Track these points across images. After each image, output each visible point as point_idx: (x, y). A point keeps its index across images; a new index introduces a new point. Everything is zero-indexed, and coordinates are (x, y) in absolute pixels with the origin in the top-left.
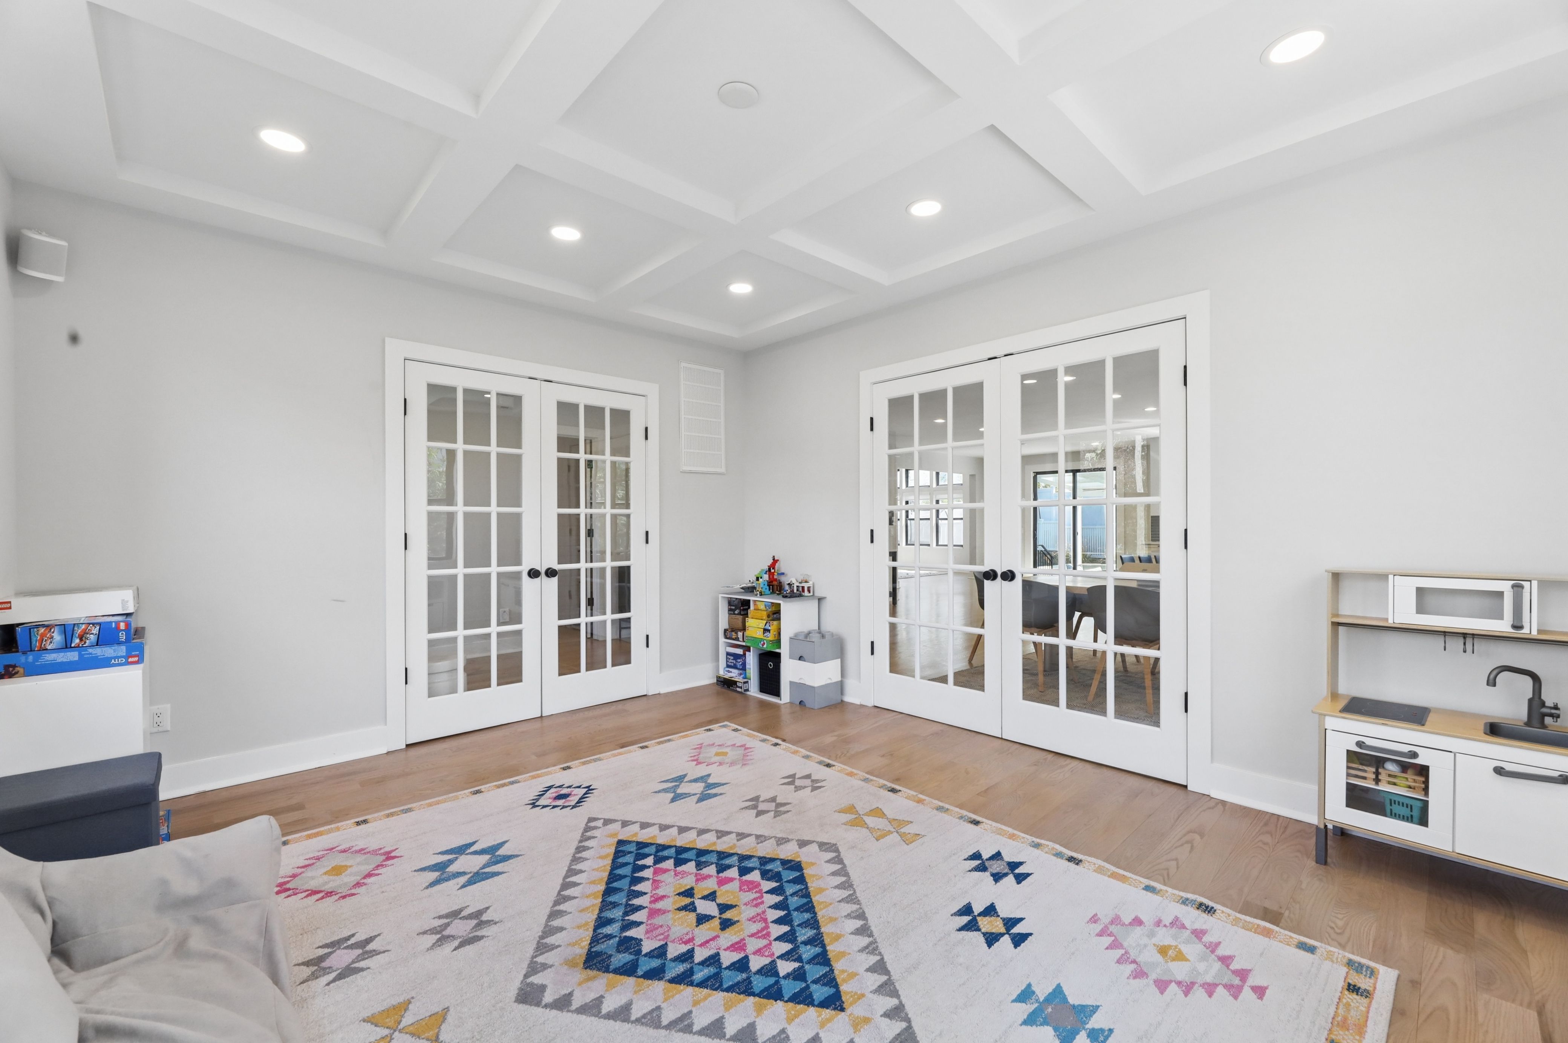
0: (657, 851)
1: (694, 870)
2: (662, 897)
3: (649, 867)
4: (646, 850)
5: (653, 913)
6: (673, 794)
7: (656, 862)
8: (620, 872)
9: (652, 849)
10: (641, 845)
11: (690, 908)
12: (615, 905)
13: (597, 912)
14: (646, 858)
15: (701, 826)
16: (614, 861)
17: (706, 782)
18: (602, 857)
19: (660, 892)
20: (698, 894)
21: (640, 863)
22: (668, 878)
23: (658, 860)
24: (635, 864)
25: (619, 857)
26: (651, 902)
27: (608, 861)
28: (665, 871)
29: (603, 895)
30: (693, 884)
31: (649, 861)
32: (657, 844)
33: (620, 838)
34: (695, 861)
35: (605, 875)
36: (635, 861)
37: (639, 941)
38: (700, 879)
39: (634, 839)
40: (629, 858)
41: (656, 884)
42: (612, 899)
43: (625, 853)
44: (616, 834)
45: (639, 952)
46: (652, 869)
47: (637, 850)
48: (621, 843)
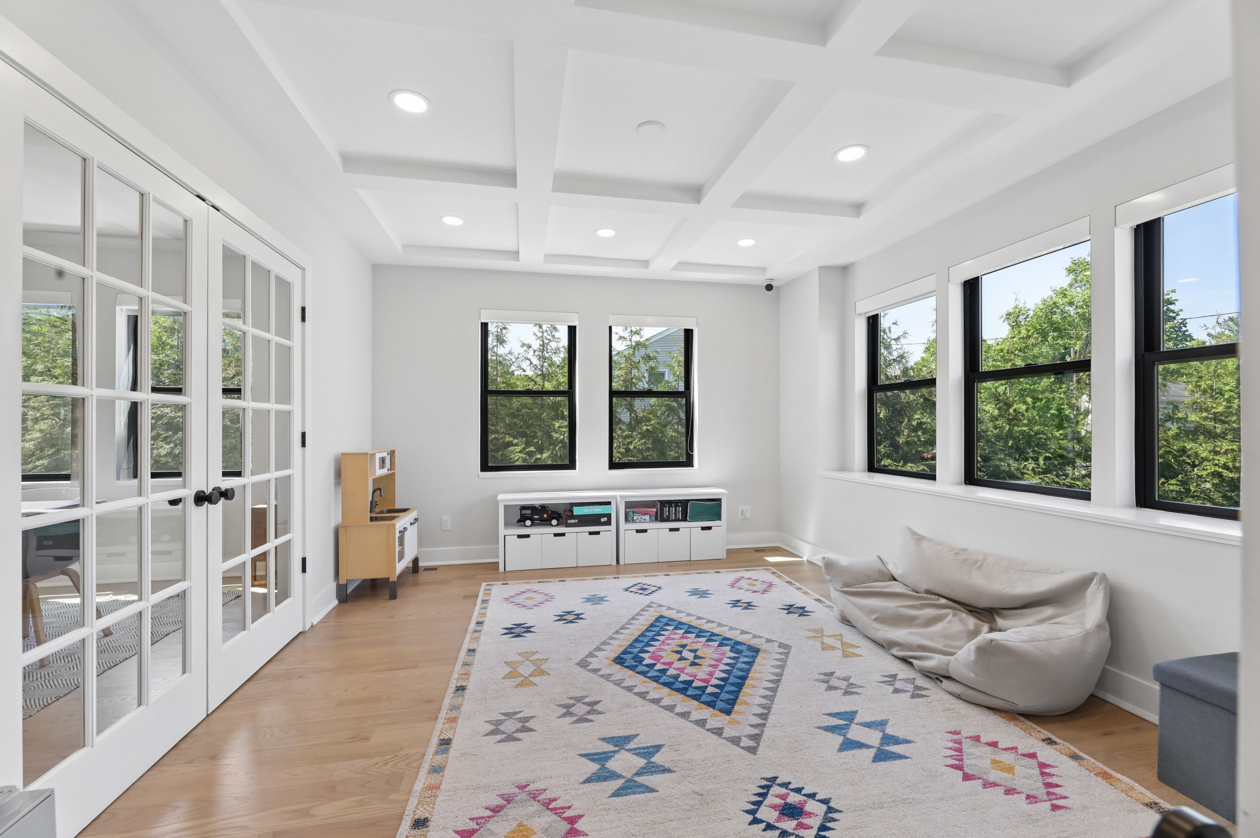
0: (700, 696)
1: (682, 675)
2: (710, 666)
3: (711, 686)
4: (709, 699)
5: (719, 660)
6: (653, 760)
7: (706, 687)
8: (733, 688)
9: (704, 698)
10: (711, 704)
11: (696, 657)
12: (741, 670)
13: (752, 670)
14: (712, 693)
15: (655, 707)
16: (737, 697)
17: (603, 767)
18: (745, 703)
19: (711, 669)
20: (688, 662)
21: (718, 691)
22: (702, 675)
23: (703, 689)
24: (721, 690)
25: (732, 699)
26: (719, 665)
27: (741, 698)
28: (702, 680)
29: (748, 677)
30: (688, 667)
31: (710, 690)
32: (698, 701)
33: (727, 717)
34: (677, 680)
35: (744, 690)
36: (721, 693)
37: (731, 651)
38: (682, 670)
39: (716, 712)
40: (725, 696)
41: (711, 674)
42: (741, 674)
43: (727, 701)
44: (731, 722)
45: (732, 647)
46: (710, 683)
47: (717, 701)
48: (728, 712)
